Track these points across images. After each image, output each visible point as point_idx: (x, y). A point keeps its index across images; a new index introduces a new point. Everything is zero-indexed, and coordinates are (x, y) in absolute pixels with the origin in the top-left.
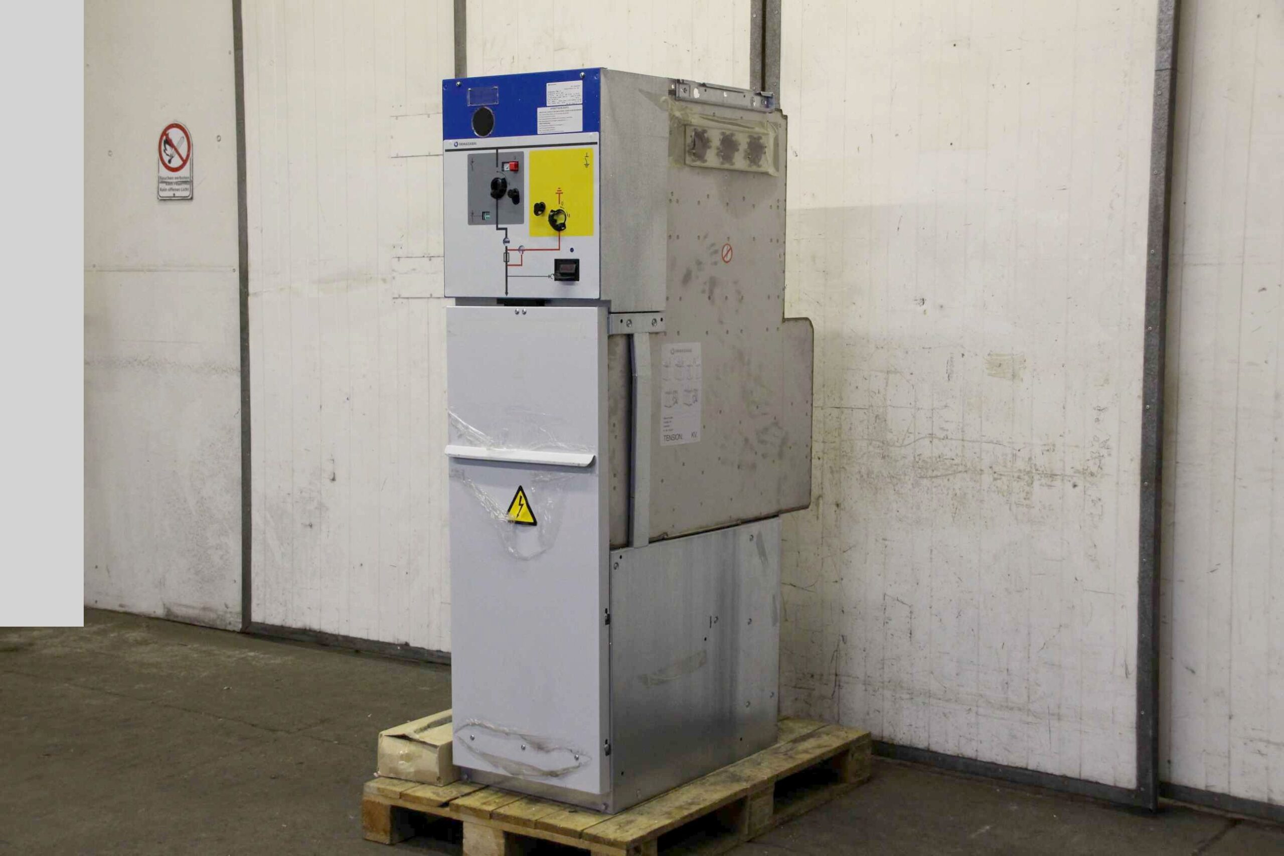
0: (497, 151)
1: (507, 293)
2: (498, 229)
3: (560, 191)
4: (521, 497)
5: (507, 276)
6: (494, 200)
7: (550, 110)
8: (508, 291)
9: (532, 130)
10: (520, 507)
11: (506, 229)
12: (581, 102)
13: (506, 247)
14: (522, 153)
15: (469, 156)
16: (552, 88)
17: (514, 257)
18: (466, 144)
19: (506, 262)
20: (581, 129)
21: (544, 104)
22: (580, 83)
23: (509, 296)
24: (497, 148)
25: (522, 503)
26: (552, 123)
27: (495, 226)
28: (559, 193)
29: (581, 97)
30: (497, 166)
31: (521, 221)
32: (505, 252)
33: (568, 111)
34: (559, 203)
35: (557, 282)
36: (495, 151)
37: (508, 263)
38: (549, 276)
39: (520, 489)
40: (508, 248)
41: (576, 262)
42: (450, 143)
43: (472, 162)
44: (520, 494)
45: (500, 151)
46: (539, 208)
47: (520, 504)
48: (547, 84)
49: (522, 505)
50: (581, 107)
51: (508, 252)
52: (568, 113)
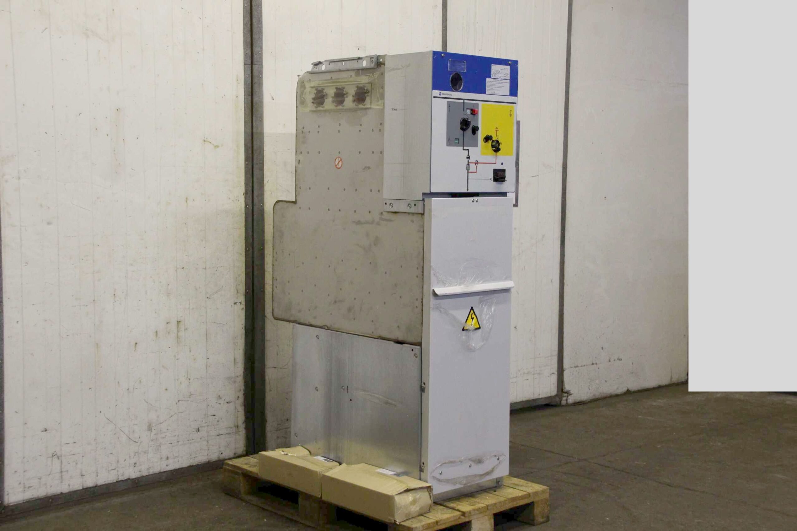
0: (464, 101)
1: (468, 189)
2: (464, 150)
3: (497, 129)
4: (472, 314)
5: (468, 179)
6: (462, 132)
7: (493, 81)
8: (469, 188)
9: (483, 91)
10: (472, 319)
11: (468, 150)
12: (509, 79)
13: (468, 161)
14: (478, 104)
15: (448, 102)
16: (494, 67)
17: (472, 167)
18: (445, 94)
19: (468, 170)
20: (508, 94)
21: (490, 77)
22: (508, 67)
23: (469, 191)
24: (464, 100)
25: (473, 317)
26: (494, 88)
27: (462, 148)
28: (497, 130)
29: (509, 76)
30: (464, 111)
31: (476, 145)
32: (467, 164)
33: (502, 82)
34: (496, 136)
35: (495, 182)
36: (462, 101)
37: (469, 171)
38: (490, 179)
39: (472, 309)
40: (469, 162)
41: (504, 171)
42: (436, 93)
43: (450, 106)
44: (472, 311)
45: (465, 101)
46: (487, 139)
47: (472, 318)
48: (492, 65)
49: (473, 319)
50: (509, 81)
51: (469, 164)
52: (502, 84)
